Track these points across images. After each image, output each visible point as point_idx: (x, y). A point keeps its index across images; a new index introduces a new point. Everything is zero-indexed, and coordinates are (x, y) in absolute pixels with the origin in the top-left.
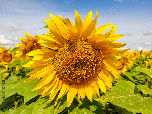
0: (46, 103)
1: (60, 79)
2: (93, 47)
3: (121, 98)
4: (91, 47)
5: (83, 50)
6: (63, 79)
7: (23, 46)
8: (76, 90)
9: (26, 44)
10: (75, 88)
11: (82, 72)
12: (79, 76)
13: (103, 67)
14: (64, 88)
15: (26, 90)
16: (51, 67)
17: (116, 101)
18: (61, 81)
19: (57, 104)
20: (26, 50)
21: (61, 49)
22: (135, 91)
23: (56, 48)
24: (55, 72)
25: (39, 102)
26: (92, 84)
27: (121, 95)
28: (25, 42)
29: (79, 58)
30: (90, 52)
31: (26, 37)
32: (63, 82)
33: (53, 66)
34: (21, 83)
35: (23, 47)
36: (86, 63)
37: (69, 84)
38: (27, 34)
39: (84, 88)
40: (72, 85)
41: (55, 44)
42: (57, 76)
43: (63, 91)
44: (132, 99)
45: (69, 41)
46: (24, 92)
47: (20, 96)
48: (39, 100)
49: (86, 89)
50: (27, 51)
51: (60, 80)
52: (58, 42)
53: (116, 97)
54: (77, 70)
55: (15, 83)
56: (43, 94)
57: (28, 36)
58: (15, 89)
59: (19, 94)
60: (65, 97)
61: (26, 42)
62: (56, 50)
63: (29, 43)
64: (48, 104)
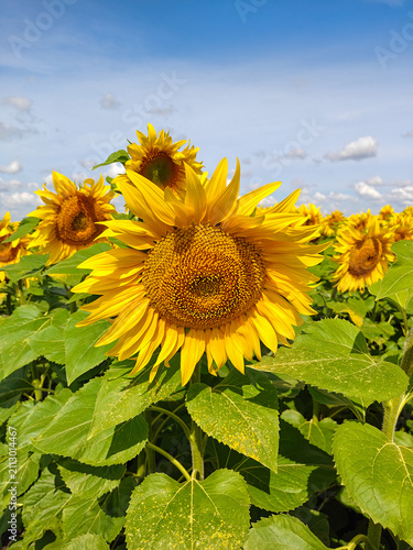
0: (128, 376)
1: (159, 318)
2: (236, 240)
3: (314, 363)
4: (230, 241)
5: (211, 249)
6: (168, 318)
7: (48, 214)
8: (202, 343)
9: (58, 209)
10: (198, 337)
11: (212, 301)
12: (204, 311)
13: (266, 286)
14: (172, 339)
15: (68, 349)
16: (137, 290)
17: (299, 371)
18: (162, 323)
19: (156, 378)
20: (60, 225)
21: (157, 248)
22: (355, 346)
23: (147, 246)
24: (148, 301)
25: (111, 374)
26: (241, 329)
27: (316, 358)
28: (55, 204)
29: (202, 268)
30: (228, 253)
31: (56, 188)
32: (169, 323)
33: (142, 287)
34: (51, 327)
35: (48, 218)
36: (220, 279)
37: (183, 329)
38: (60, 177)
39: (222, 338)
40: (191, 332)
41: (143, 238)
42: (152, 310)
43: (170, 345)
44: (341, 366)
45: (175, 228)
46: (62, 353)
47: (52, 364)
48: (112, 370)
49: (227, 339)
50: (63, 229)
51: (161, 321)
52: (149, 233)
53: (302, 362)
54: (199, 295)
55: (35, 325)
56: (121, 355)
57: (62, 183)
58: (37, 345)
59: (48, 357)
60: (175, 361)
61: (58, 202)
62: (146, 251)
63: (67, 204)
64: (134, 379)
